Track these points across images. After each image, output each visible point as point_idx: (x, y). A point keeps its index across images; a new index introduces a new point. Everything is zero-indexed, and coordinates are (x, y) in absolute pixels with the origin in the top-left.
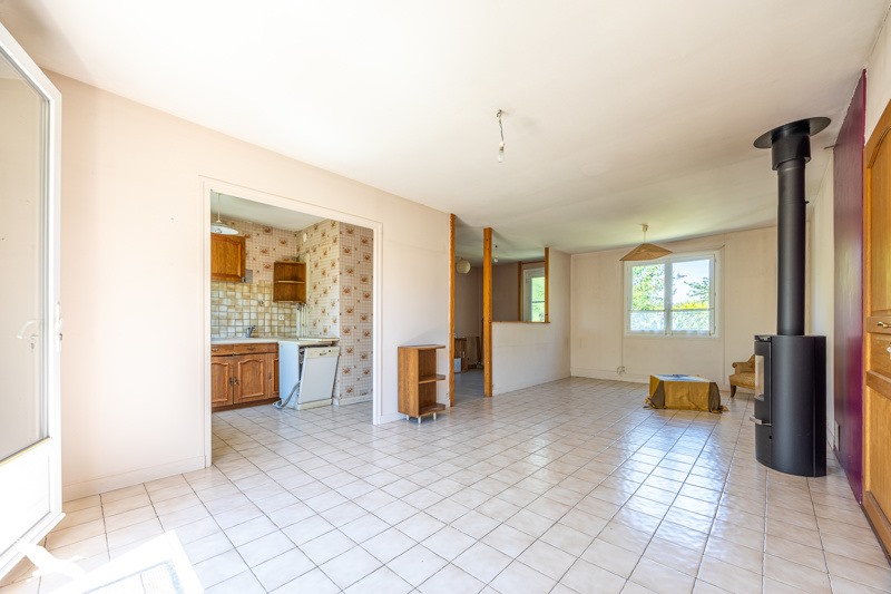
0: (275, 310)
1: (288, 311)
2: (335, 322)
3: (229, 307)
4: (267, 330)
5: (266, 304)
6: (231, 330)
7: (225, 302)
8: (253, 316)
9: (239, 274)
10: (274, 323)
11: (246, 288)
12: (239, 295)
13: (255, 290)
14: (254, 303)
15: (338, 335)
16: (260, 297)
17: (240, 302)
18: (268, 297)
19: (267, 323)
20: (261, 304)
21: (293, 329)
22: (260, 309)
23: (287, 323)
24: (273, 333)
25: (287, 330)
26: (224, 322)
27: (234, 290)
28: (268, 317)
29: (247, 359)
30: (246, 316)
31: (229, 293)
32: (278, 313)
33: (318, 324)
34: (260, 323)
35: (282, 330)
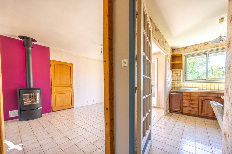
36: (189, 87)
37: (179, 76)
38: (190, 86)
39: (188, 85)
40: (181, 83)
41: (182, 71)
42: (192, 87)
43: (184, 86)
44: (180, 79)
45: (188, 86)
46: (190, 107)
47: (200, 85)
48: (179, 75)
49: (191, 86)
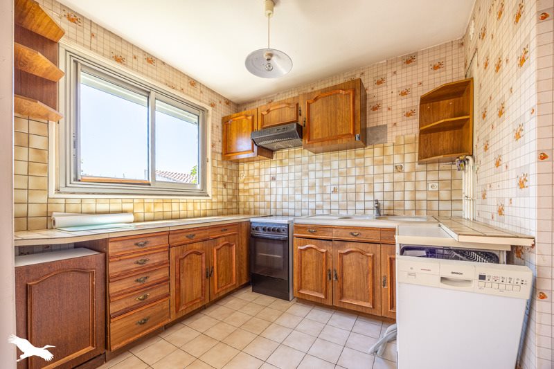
0: (421, 176)
1: (446, 176)
2: (522, 185)
3: (357, 177)
4: (408, 205)
5: (407, 168)
6: (360, 206)
7: (353, 172)
8: (388, 187)
9: (352, 132)
10: (419, 196)
11: (378, 151)
12: (368, 162)
13: (390, 150)
14: (389, 169)
15: (532, 228)
16: (397, 160)
17: (370, 170)
18: (409, 157)
19: (408, 195)
20: (398, 169)
21: (456, 206)
22: (399, 177)
23: (444, 195)
24: (417, 211)
25: (445, 206)
26: (352, 196)
27: (363, 156)
28: (409, 186)
29: (350, 247)
30: (377, 187)
31: (358, 161)
32: (428, 180)
33: (489, 194)
34: (398, 196)
35: (435, 206)
36: (97, 213)
37: (38, 150)
38: (101, 207)
39: (91, 203)
40: (52, 193)
41: (53, 125)
42: (109, 213)
43: (73, 208)
44: (47, 169)
45: (93, 208)
46: (144, 302)
47: (135, 201)
48: (37, 142)
49: (104, 207)
